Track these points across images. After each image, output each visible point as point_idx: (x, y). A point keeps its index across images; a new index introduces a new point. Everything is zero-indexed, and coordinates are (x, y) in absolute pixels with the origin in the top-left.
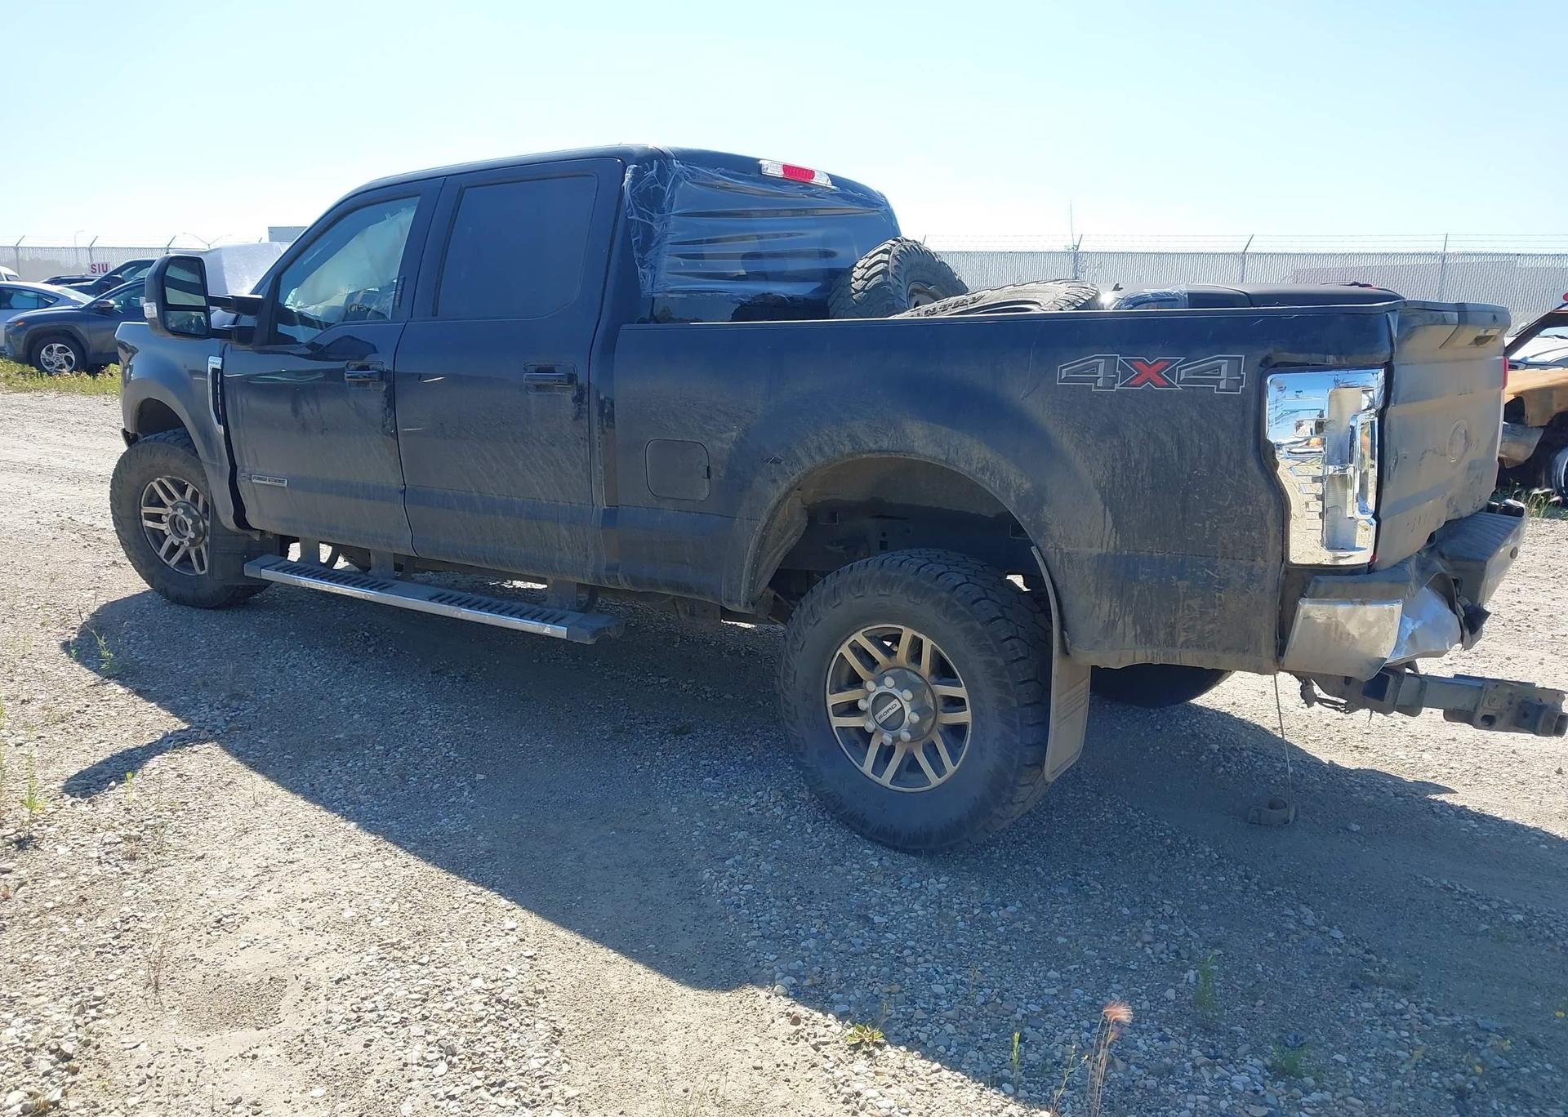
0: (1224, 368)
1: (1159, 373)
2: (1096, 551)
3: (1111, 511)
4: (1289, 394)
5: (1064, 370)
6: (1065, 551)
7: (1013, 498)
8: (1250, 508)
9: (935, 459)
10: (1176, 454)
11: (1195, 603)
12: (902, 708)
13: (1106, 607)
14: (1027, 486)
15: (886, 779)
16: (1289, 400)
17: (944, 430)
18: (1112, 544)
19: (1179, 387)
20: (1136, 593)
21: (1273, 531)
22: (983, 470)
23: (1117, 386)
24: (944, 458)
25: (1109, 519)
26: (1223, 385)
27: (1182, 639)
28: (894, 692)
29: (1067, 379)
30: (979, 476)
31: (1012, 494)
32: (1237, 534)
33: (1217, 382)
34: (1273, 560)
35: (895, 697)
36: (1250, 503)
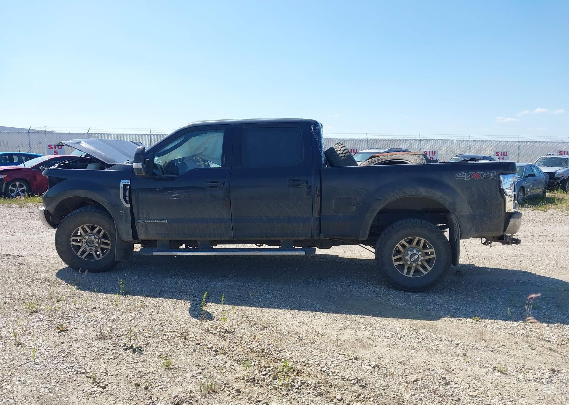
0: (492, 174)
1: (478, 176)
2: (467, 213)
3: (470, 205)
4: (506, 179)
5: (457, 176)
6: (461, 214)
7: (448, 204)
8: (498, 202)
9: (427, 196)
10: (483, 191)
11: (488, 222)
12: (419, 256)
13: (469, 226)
14: (451, 201)
15: (411, 275)
16: (506, 180)
17: (429, 189)
18: (470, 212)
19: (483, 178)
20: (476, 222)
21: (503, 206)
22: (440, 198)
23: (469, 179)
24: (430, 196)
25: (469, 206)
26: (492, 178)
27: (485, 230)
28: (416, 253)
29: (458, 177)
30: (439, 199)
31: (448, 203)
32: (496, 207)
33: (491, 177)
34: (503, 212)
35: (416, 254)
36: (499, 201)
